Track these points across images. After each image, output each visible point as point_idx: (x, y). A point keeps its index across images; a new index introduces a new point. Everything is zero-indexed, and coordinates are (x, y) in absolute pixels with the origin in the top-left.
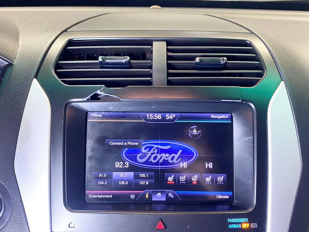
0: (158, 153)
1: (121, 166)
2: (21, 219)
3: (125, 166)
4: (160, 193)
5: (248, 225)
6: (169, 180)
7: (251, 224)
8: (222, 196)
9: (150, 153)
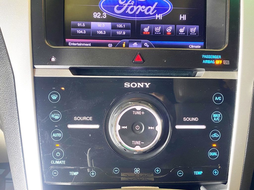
0: (134, 5)
1: (99, 16)
2: (3, 55)
3: (103, 16)
4: (136, 43)
5: (221, 62)
6: (145, 31)
7: (224, 61)
8: (194, 46)
9: (127, 5)
